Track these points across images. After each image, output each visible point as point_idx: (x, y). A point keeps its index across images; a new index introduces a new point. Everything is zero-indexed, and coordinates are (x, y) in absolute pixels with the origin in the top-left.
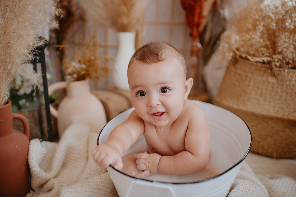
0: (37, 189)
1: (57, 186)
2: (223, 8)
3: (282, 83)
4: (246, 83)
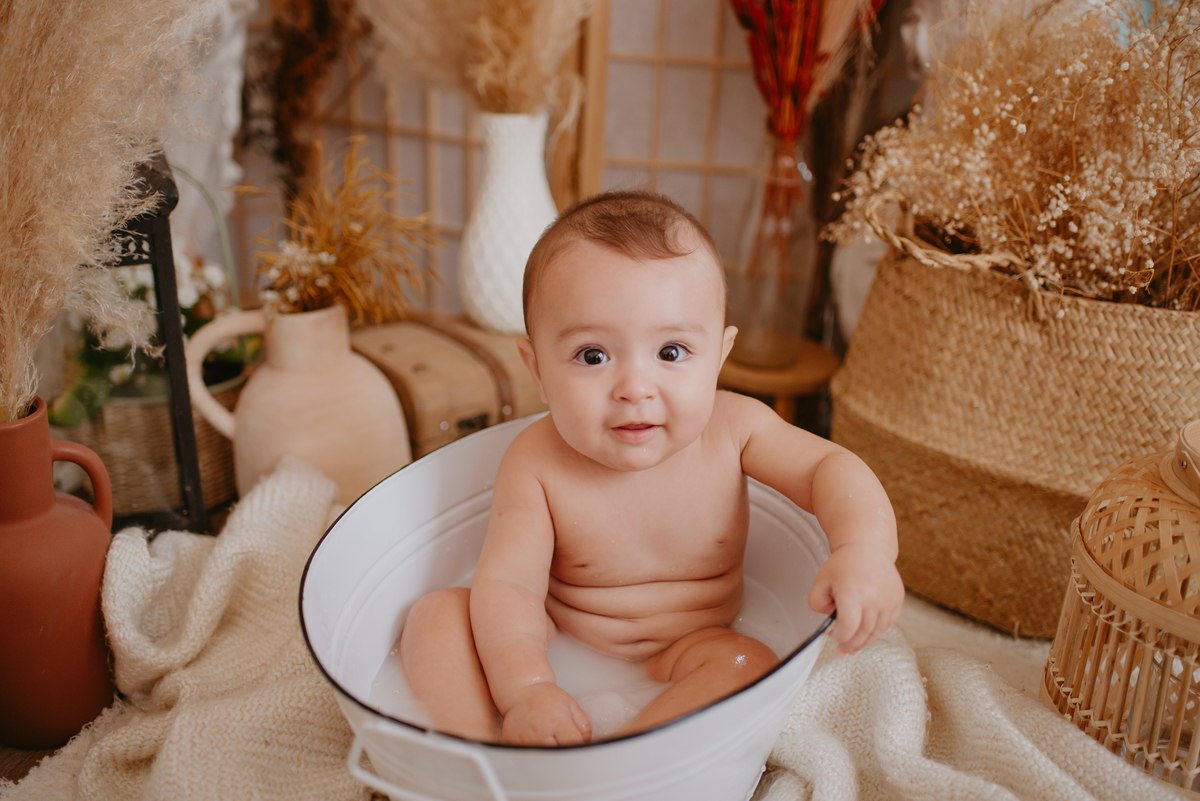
0: (136, 696)
1: (187, 696)
2: (914, 20)
3: (1066, 352)
4: (933, 336)
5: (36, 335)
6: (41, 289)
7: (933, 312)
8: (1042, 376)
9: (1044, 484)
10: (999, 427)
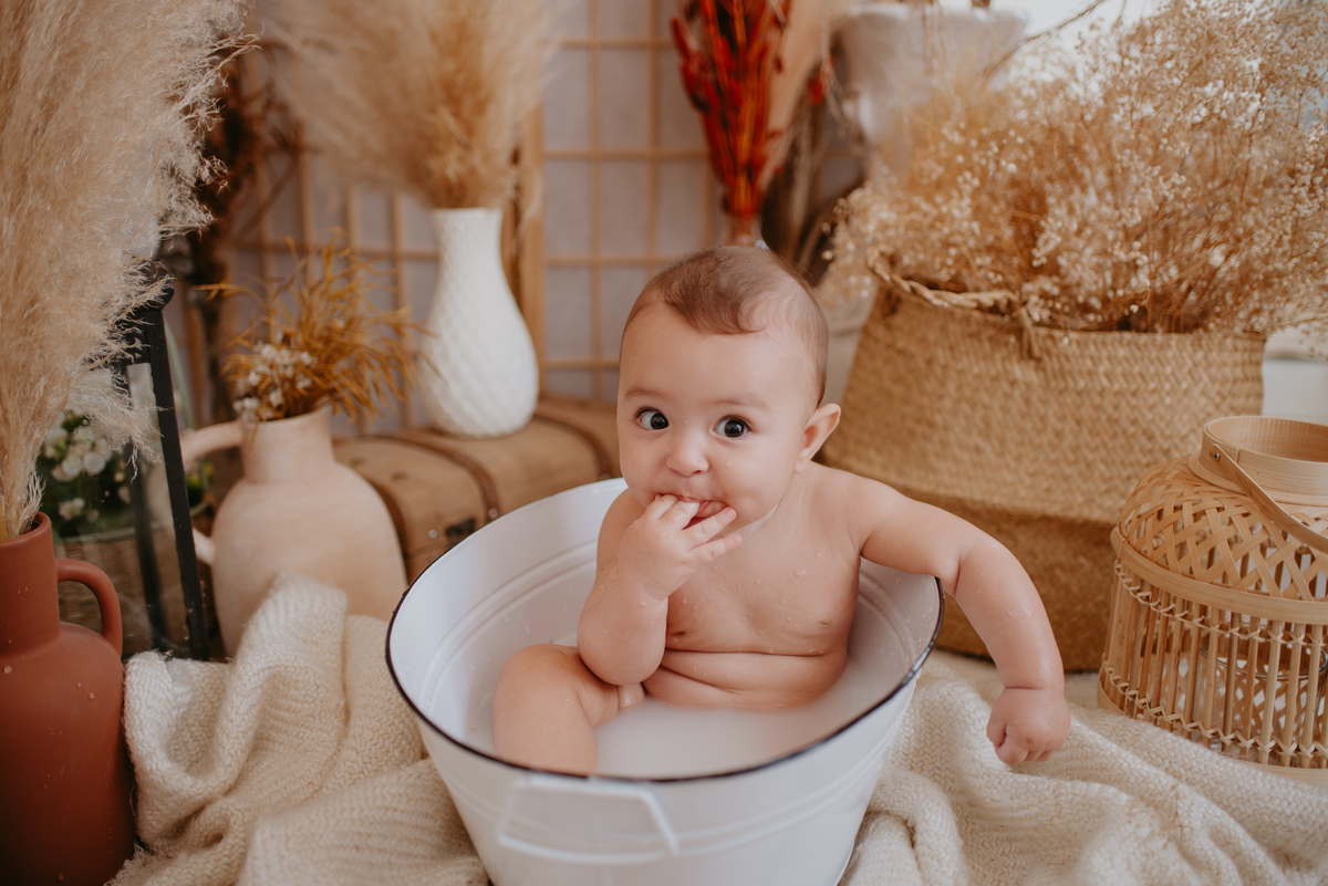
0: (159, 843)
1: (239, 822)
2: (852, 95)
3: (1062, 385)
4: (931, 385)
5: (37, 439)
6: (45, 388)
7: (929, 362)
8: (1042, 411)
9: (1060, 514)
10: (1007, 466)
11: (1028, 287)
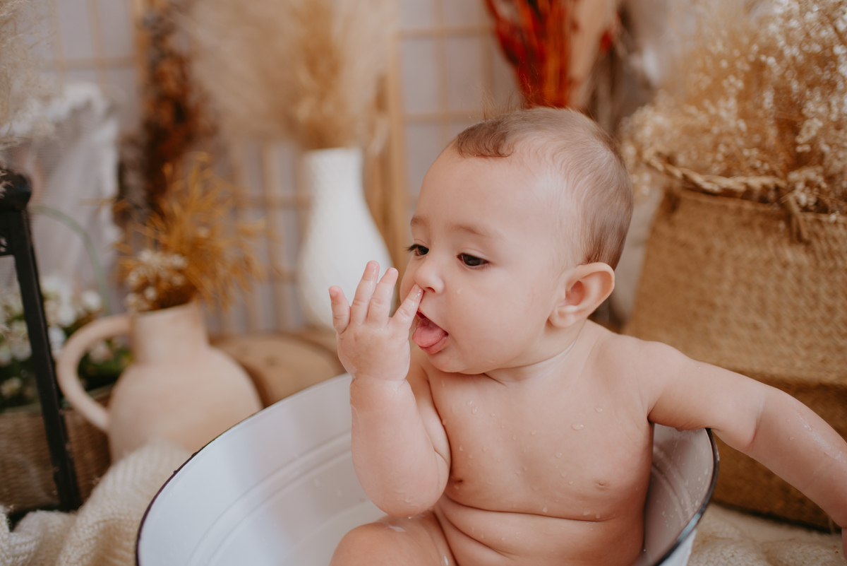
3: (831, 264)
4: (710, 271)
7: (708, 251)
8: (814, 288)
9: (837, 382)
10: (783, 340)
11: (794, 176)
